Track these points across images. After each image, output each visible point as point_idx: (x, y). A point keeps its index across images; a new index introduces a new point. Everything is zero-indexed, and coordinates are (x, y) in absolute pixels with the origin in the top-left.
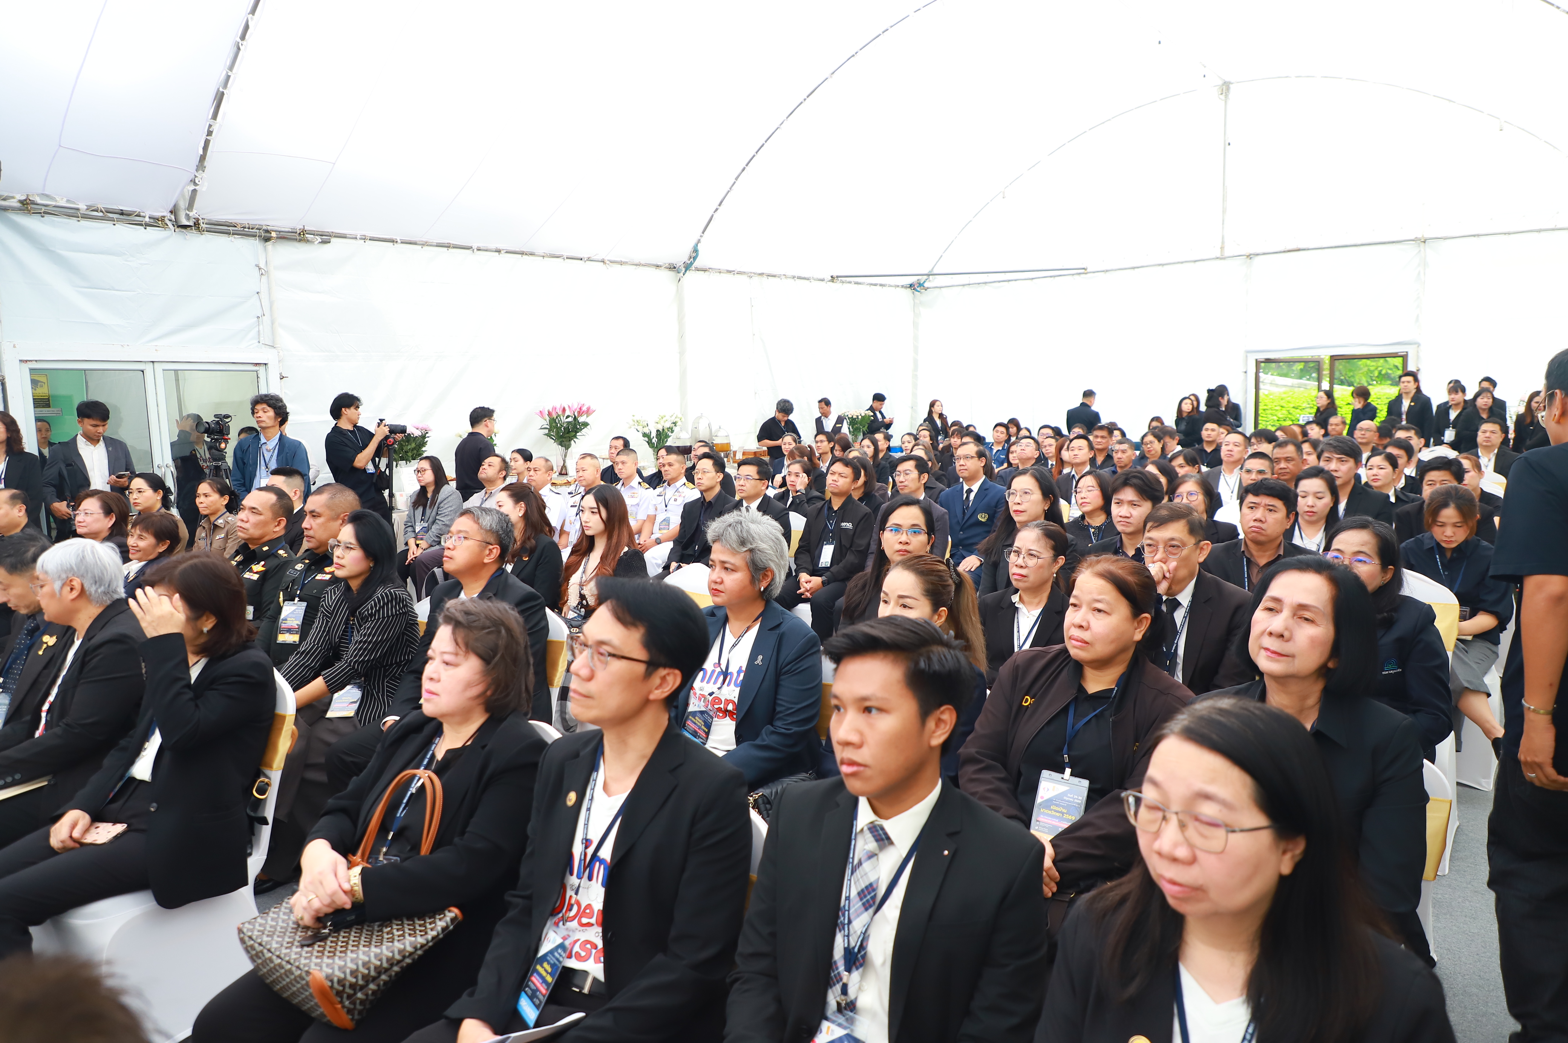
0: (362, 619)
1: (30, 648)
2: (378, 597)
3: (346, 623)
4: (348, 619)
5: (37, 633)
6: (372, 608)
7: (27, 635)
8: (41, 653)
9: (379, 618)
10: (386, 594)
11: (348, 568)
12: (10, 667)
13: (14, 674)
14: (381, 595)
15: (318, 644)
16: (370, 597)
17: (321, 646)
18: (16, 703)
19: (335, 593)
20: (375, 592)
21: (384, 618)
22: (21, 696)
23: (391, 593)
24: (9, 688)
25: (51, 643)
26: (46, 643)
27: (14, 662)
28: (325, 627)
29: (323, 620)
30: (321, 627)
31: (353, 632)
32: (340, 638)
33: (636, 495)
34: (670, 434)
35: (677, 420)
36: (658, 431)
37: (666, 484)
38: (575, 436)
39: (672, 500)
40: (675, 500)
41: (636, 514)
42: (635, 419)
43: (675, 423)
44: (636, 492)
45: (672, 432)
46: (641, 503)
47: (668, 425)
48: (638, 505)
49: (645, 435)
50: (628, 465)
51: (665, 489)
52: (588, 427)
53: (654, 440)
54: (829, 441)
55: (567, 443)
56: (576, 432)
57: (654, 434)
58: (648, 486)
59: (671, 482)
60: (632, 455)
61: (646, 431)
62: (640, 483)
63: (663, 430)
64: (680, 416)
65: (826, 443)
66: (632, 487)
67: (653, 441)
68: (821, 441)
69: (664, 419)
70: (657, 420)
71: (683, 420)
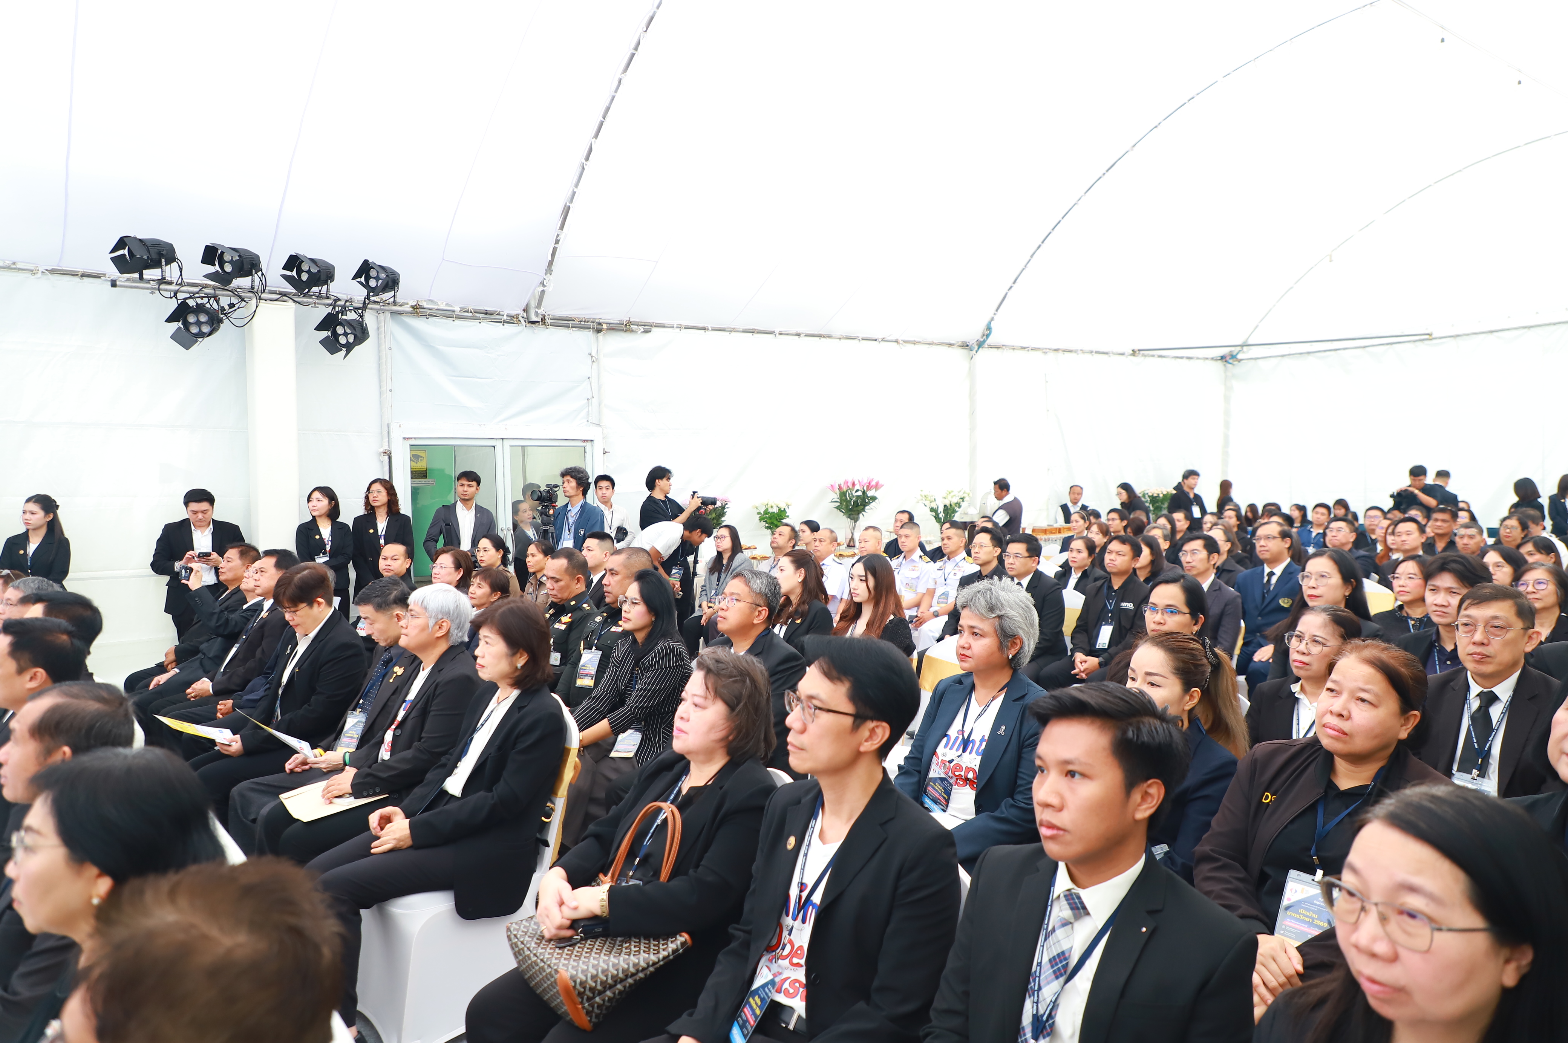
0: (645, 669)
1: (384, 676)
2: (658, 649)
3: (632, 673)
4: (633, 669)
5: (391, 664)
6: (652, 659)
7: (383, 665)
8: (391, 681)
9: (658, 669)
10: (665, 647)
11: (633, 621)
12: (368, 691)
13: (370, 697)
14: (661, 648)
15: (607, 691)
16: (652, 649)
17: (610, 693)
18: (370, 723)
19: (624, 646)
20: (656, 645)
21: (662, 669)
22: (374, 716)
23: (669, 646)
24: (366, 709)
25: (399, 674)
26: (396, 673)
27: (371, 687)
28: (614, 676)
29: (613, 670)
30: (610, 676)
31: (636, 681)
32: (626, 686)
33: (917, 569)
34: (957, 509)
35: (965, 495)
36: (945, 506)
37: (945, 558)
38: (864, 510)
39: (952, 574)
40: (955, 574)
41: (916, 587)
42: (923, 494)
43: (963, 499)
44: (917, 565)
45: (960, 507)
46: (921, 576)
47: (955, 500)
48: (918, 578)
49: (932, 510)
50: (911, 538)
51: (945, 562)
52: (876, 501)
53: (942, 515)
54: (1122, 519)
55: (856, 516)
56: (865, 506)
57: (941, 509)
58: (929, 560)
59: (951, 556)
60: (915, 529)
61: (934, 505)
62: (921, 557)
63: (951, 505)
64: (968, 491)
65: (1118, 522)
66: (913, 561)
67: (941, 516)
68: (1113, 519)
69: (952, 494)
70: (945, 495)
71: (971, 495)
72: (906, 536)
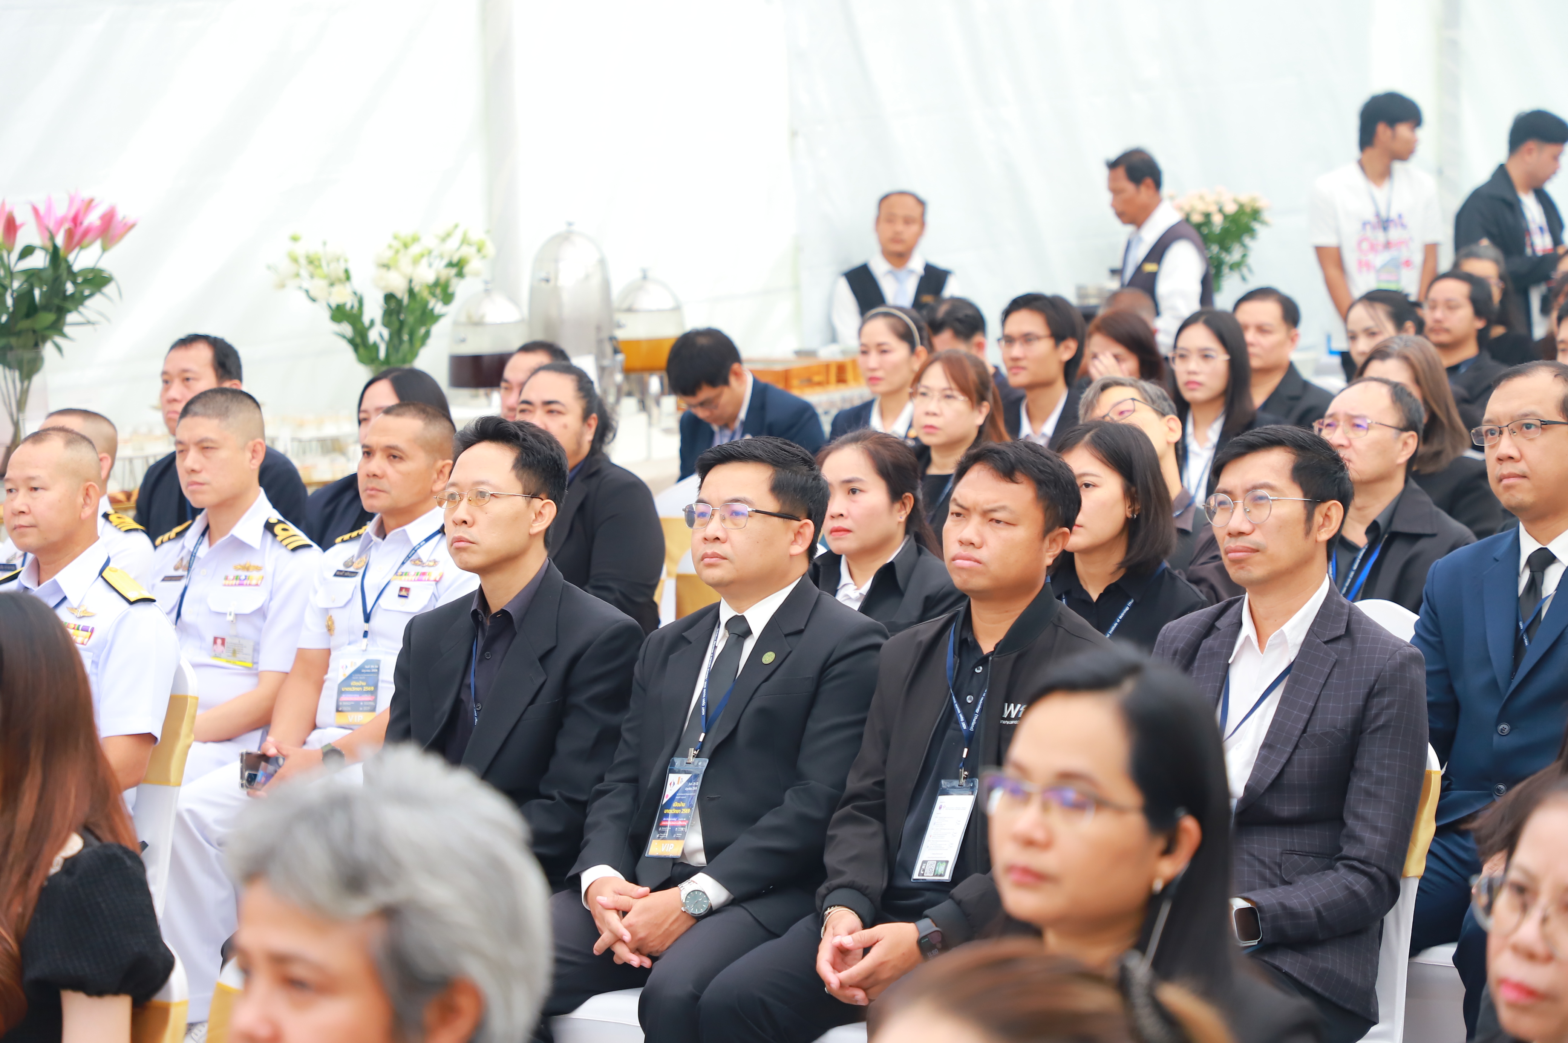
33: (255, 576)
34: (438, 307)
35: (467, 251)
36: (389, 297)
37: (370, 528)
38: (57, 327)
39: (392, 592)
40: (404, 592)
41: (256, 649)
42: (301, 250)
43: (458, 267)
44: (255, 561)
45: (447, 298)
46: (274, 605)
47: (425, 275)
48: (261, 612)
49: (339, 314)
50: (223, 454)
51: (365, 549)
52: (109, 289)
53: (378, 334)
54: (1058, 336)
55: (27, 355)
56: (61, 312)
57: (374, 311)
58: (304, 539)
59: (389, 522)
60: (241, 415)
61: (343, 296)
62: (269, 527)
63: (411, 292)
64: (477, 234)
65: (1044, 346)
66: (240, 545)
67: (373, 336)
68: (1027, 338)
69: (415, 250)
70: (387, 255)
71: (490, 249)
72: (204, 447)
